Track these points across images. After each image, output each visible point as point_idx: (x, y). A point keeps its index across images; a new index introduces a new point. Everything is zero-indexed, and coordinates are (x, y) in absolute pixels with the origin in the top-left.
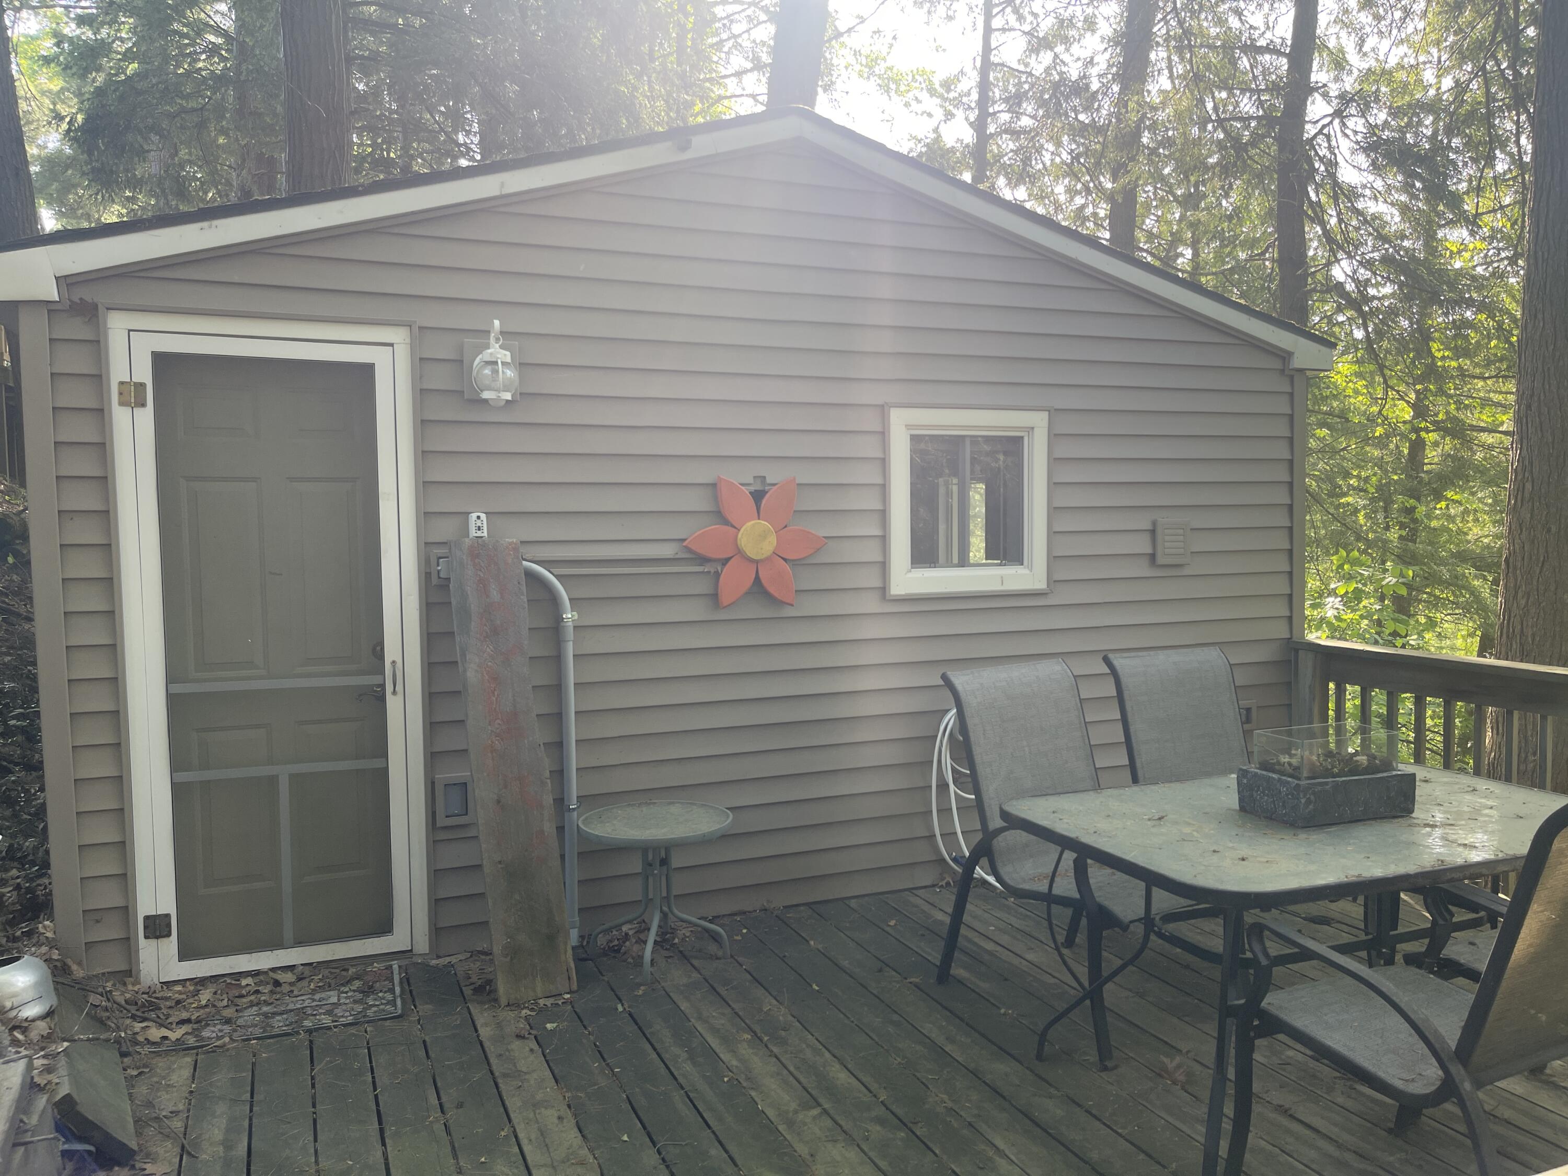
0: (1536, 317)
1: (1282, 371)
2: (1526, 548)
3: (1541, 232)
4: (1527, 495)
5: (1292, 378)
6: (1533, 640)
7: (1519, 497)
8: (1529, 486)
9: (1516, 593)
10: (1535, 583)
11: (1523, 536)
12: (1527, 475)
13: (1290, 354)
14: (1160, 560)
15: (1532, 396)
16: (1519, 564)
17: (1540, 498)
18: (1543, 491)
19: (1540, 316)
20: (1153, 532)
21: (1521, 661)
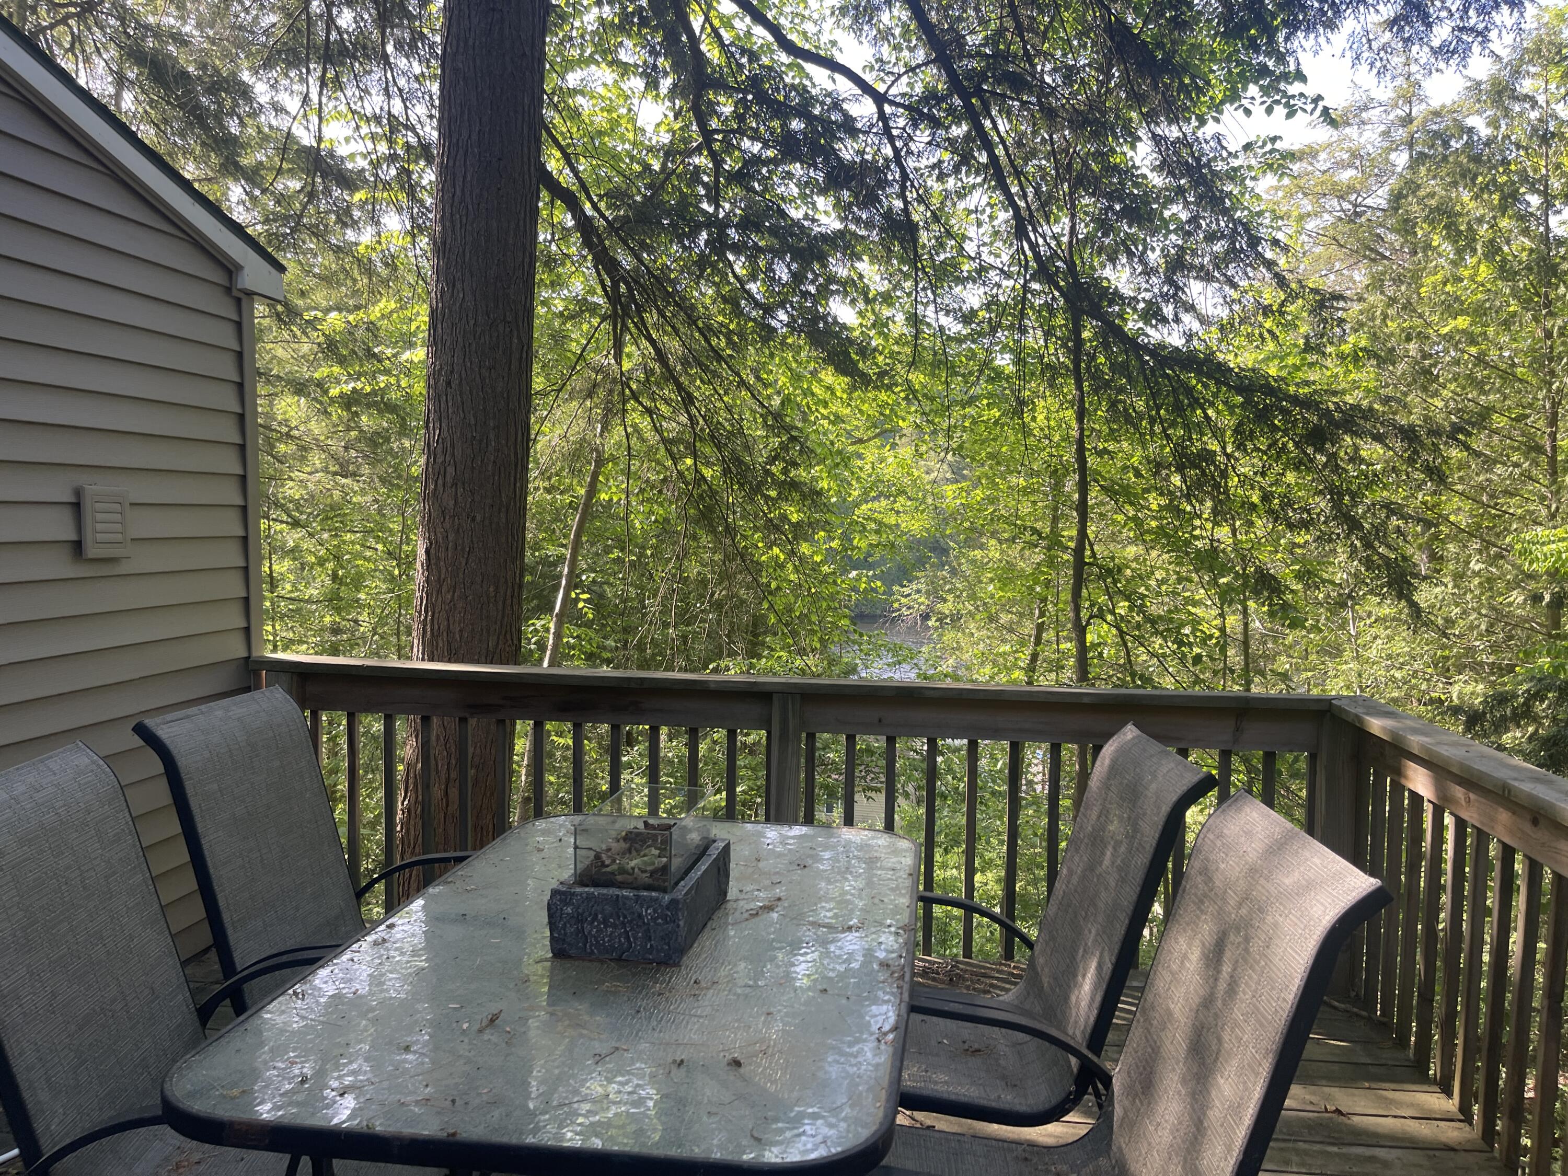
0: (454, 286)
1: (228, 290)
2: (450, 538)
3: (458, 193)
4: (449, 479)
5: (238, 301)
6: (461, 637)
7: (440, 482)
8: (451, 470)
9: (441, 586)
10: (461, 576)
11: (447, 525)
12: (448, 459)
13: (239, 268)
14: (92, 551)
15: (452, 372)
16: (442, 555)
17: (463, 484)
18: (466, 475)
19: (458, 285)
20: (76, 507)
21: (449, 661)
